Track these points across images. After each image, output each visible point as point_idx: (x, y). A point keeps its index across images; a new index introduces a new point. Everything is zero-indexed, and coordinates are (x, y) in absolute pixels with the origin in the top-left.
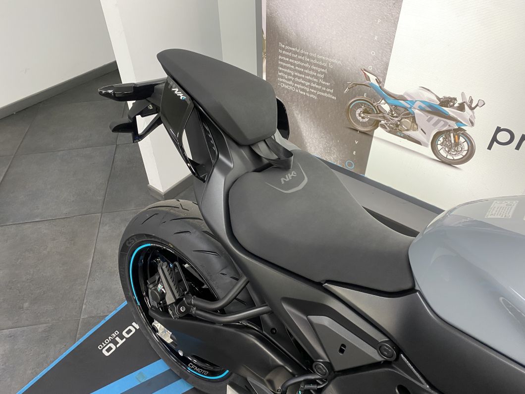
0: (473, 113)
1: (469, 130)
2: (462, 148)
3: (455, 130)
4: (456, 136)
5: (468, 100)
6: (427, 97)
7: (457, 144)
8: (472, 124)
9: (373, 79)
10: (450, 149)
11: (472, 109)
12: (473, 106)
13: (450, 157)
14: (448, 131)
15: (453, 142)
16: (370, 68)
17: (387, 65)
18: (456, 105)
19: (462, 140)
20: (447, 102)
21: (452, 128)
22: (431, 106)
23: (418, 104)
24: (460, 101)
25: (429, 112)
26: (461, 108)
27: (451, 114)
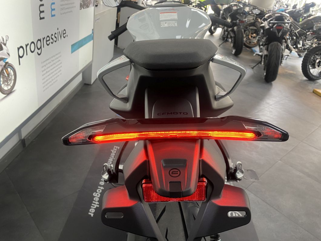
0: (7, 47)
1: (9, 60)
2: (11, 76)
3: (5, 66)
4: (6, 70)
7: (8, 74)
8: (9, 54)
10: (7, 82)
11: (5, 45)
12: (5, 43)
13: (9, 87)
14: (2, 70)
15: (6, 75)
19: (9, 69)
21: (3, 66)
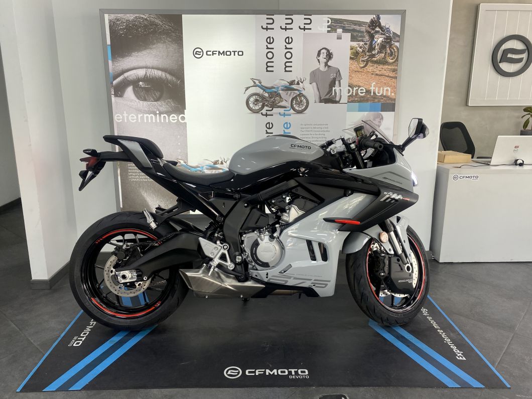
5: (223, 159)
6: (208, 163)
9: (182, 162)
16: (180, 157)
17: (187, 154)
18: (220, 163)
20: (216, 163)
22: (210, 166)
23: (205, 167)
24: (220, 161)
25: (210, 169)
26: (222, 163)
27: (219, 167)
